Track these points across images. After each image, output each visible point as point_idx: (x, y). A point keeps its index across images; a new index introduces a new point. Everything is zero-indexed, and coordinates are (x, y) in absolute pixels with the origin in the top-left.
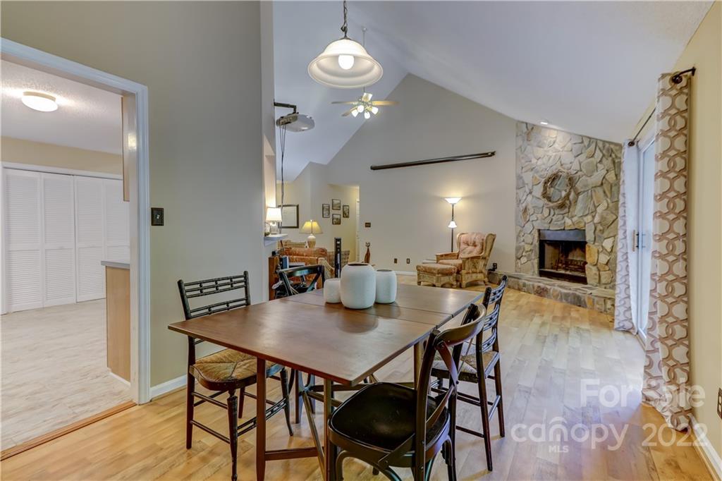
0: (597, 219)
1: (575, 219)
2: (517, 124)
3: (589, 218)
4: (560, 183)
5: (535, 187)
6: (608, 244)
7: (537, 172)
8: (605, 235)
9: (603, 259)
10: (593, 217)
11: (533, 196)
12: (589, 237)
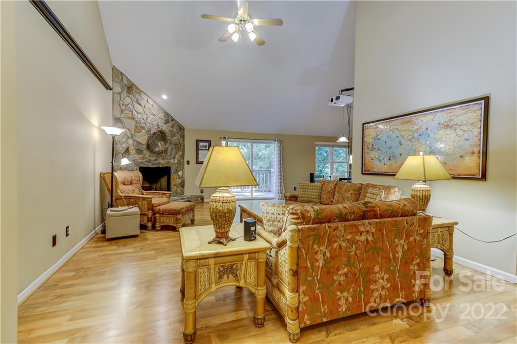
0: (176, 161)
1: (166, 160)
2: (113, 69)
3: (172, 161)
4: (157, 137)
5: (137, 134)
6: (180, 173)
7: (137, 122)
8: (179, 169)
9: (179, 181)
10: (174, 160)
11: (133, 140)
12: (172, 171)
